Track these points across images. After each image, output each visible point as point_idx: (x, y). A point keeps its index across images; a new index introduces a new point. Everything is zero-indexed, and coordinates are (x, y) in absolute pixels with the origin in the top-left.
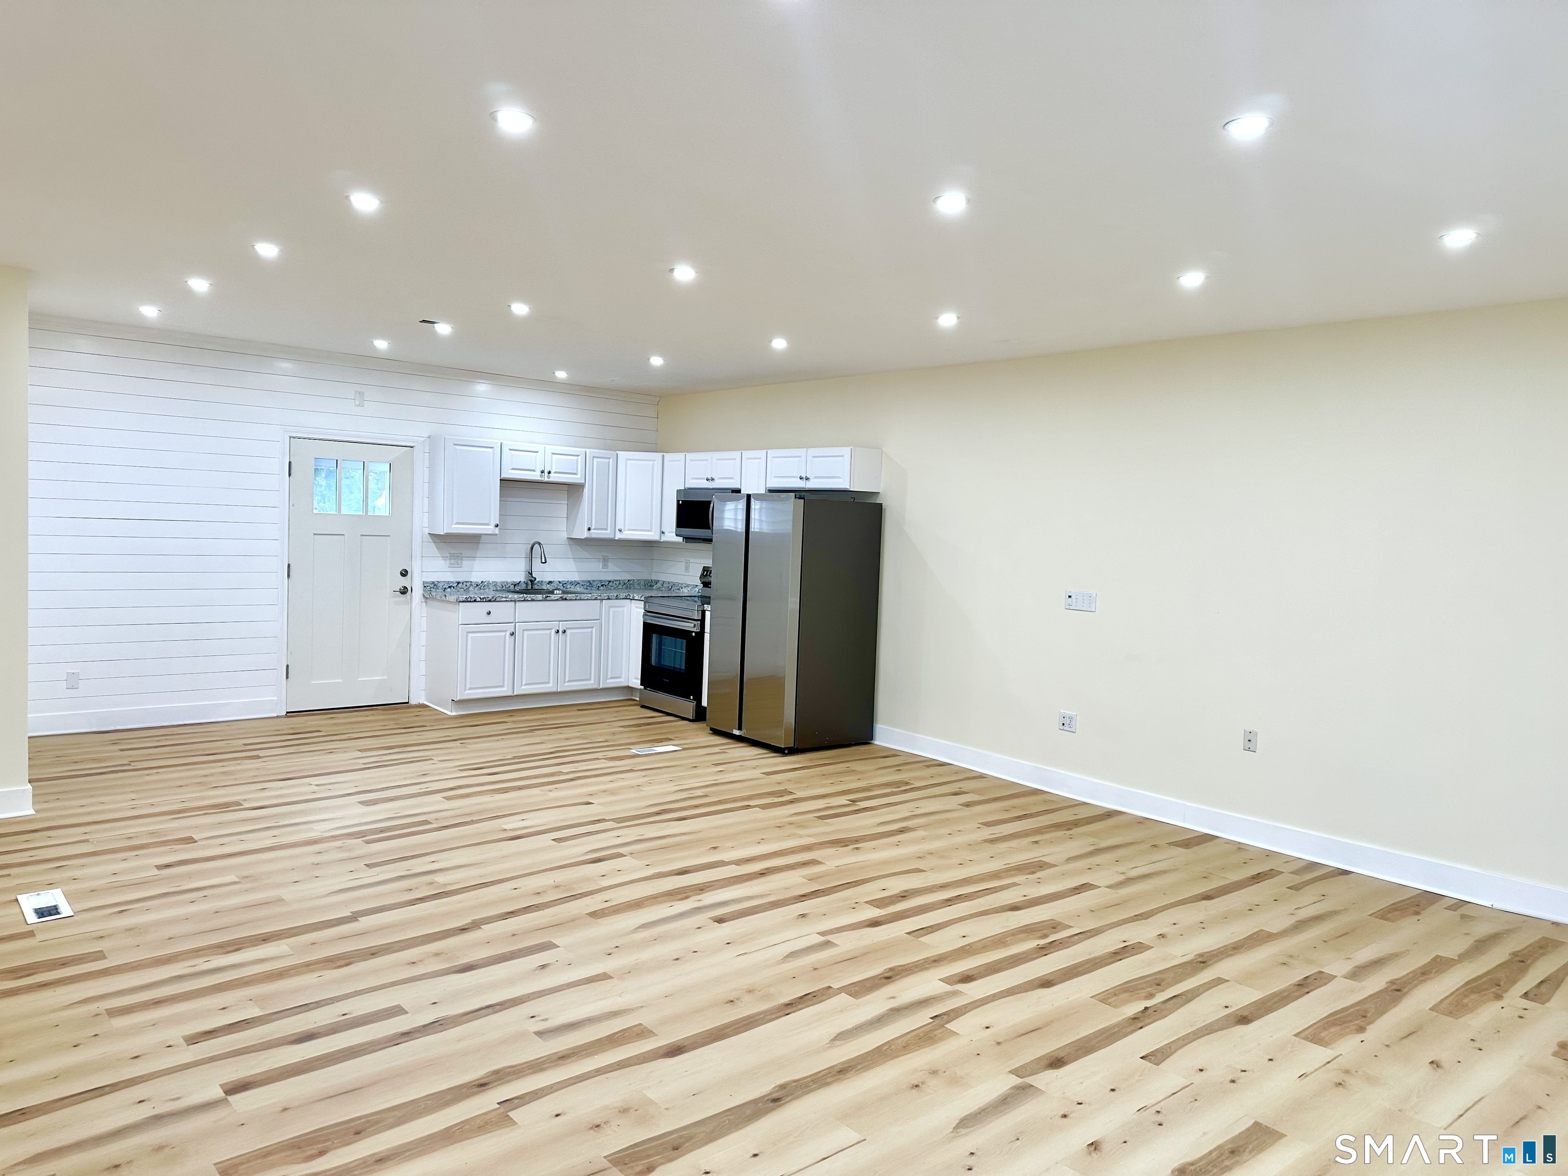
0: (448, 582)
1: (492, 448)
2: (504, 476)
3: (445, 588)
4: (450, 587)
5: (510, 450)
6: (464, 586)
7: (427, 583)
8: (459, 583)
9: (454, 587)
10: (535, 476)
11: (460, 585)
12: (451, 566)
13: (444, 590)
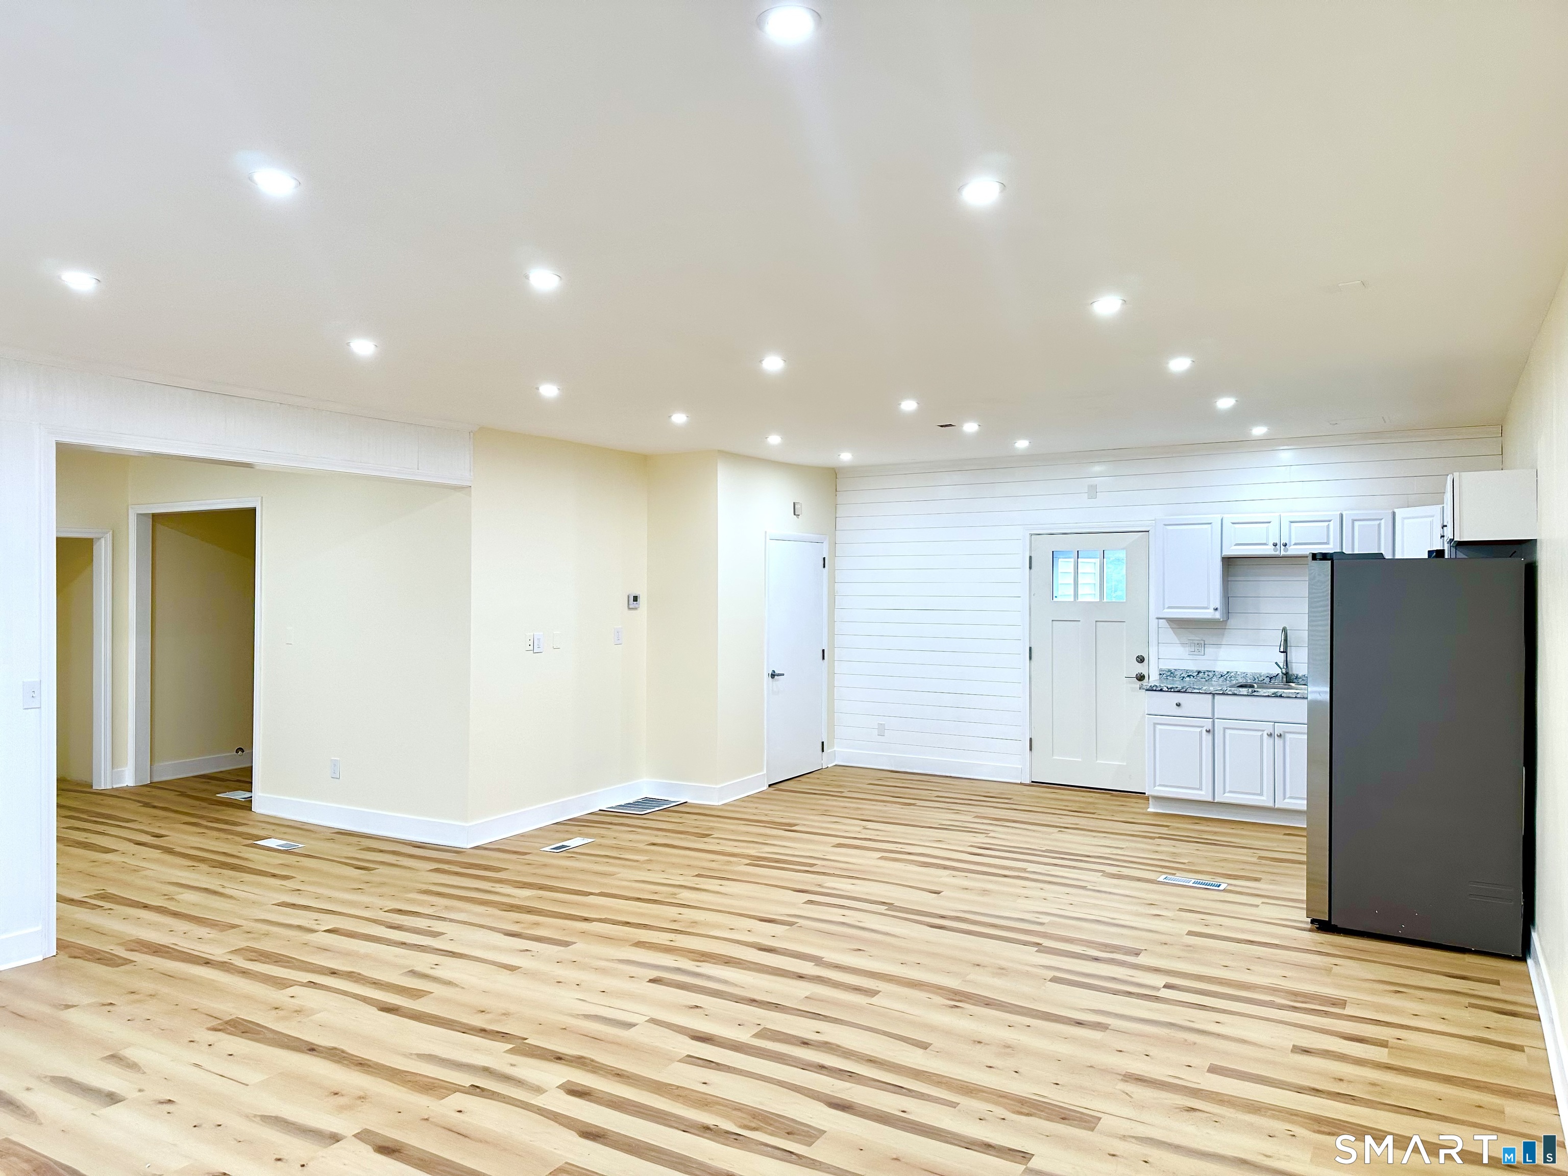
0: (1188, 670)
1: (1211, 523)
2: (1228, 552)
3: (1183, 677)
4: (1189, 676)
5: (1233, 523)
6: (1206, 675)
7: (1163, 671)
8: (1199, 672)
9: (1193, 677)
10: (1269, 550)
11: (1200, 675)
12: (1192, 653)
13: (1182, 679)
